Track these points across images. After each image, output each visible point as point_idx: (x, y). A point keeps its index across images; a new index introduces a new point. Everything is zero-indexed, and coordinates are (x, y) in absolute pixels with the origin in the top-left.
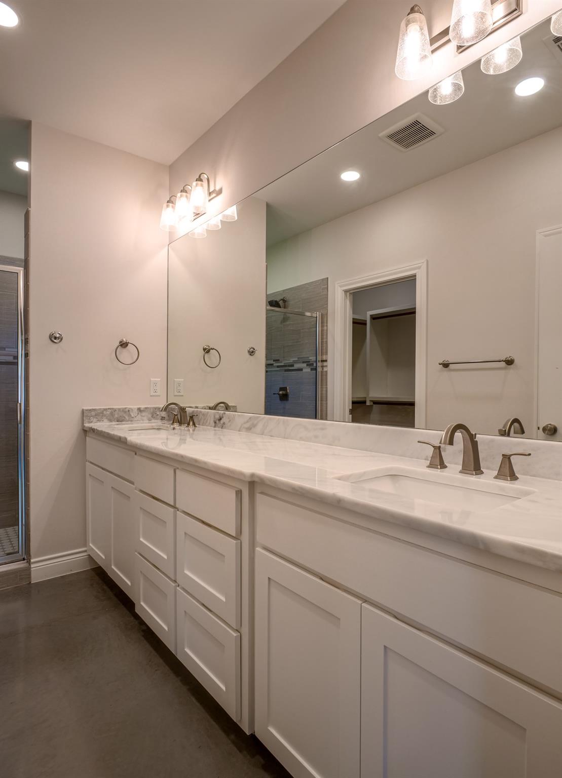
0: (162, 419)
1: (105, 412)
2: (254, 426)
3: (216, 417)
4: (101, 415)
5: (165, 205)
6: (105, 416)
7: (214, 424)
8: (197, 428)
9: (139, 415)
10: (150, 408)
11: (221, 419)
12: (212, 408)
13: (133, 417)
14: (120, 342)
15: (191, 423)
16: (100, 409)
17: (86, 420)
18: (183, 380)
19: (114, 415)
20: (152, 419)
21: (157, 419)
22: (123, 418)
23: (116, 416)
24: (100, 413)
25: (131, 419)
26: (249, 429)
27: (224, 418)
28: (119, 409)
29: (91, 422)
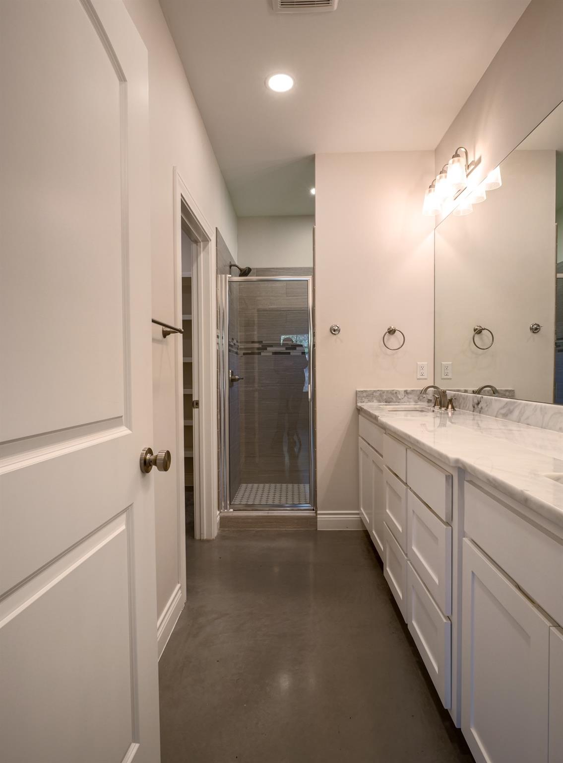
0: (428, 402)
1: (374, 393)
2: (511, 412)
3: (474, 401)
4: (372, 396)
5: (427, 191)
6: (375, 397)
7: (472, 409)
8: (455, 412)
9: (406, 397)
10: (417, 391)
11: (479, 403)
12: (476, 392)
13: (400, 399)
14: (389, 329)
15: (450, 406)
16: (371, 390)
17: (359, 400)
18: (451, 363)
19: (383, 396)
20: (419, 401)
21: (424, 402)
22: (391, 400)
23: (385, 397)
24: (371, 394)
25: (398, 401)
26: (505, 416)
27: (482, 402)
28: (387, 391)
29: (363, 402)
